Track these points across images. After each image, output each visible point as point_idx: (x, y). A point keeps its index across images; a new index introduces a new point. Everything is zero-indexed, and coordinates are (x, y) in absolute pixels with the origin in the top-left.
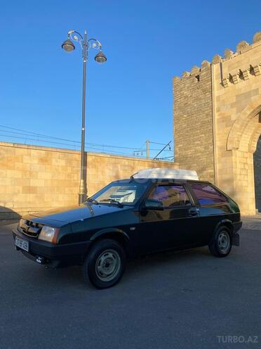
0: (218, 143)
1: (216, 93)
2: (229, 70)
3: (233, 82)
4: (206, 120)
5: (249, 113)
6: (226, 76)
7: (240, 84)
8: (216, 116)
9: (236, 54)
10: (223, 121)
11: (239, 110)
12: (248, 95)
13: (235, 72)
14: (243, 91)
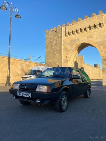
0: (63, 58)
1: (63, 38)
2: (68, 30)
3: (69, 35)
4: (59, 48)
5: (75, 47)
6: (67, 32)
7: (72, 36)
8: (63, 47)
9: (71, 24)
10: (65, 50)
11: (72, 46)
12: (75, 40)
13: (70, 31)
14: (73, 39)
